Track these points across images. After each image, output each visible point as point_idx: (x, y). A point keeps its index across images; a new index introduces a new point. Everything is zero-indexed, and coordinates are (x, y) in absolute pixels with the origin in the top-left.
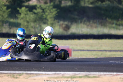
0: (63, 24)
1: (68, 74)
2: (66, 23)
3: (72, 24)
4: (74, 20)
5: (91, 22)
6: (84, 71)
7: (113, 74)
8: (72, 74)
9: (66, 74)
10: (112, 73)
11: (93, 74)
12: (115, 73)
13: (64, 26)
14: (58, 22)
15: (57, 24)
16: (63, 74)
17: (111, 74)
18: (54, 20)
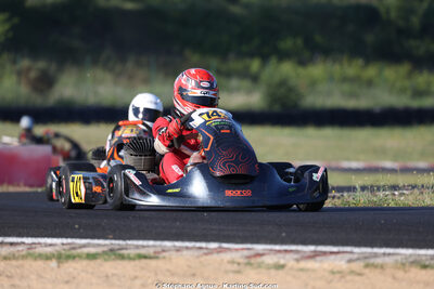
0: (29, 69)
1: (46, 245)
2: (41, 64)
3: (61, 68)
4: (69, 57)
5: (130, 65)
6: (107, 238)
7: (207, 248)
8: (63, 244)
9: (39, 243)
10: (203, 245)
11: (137, 247)
12: (214, 245)
13: (33, 75)
14: (14, 62)
15: (9, 68)
16: (31, 246)
17: (201, 248)
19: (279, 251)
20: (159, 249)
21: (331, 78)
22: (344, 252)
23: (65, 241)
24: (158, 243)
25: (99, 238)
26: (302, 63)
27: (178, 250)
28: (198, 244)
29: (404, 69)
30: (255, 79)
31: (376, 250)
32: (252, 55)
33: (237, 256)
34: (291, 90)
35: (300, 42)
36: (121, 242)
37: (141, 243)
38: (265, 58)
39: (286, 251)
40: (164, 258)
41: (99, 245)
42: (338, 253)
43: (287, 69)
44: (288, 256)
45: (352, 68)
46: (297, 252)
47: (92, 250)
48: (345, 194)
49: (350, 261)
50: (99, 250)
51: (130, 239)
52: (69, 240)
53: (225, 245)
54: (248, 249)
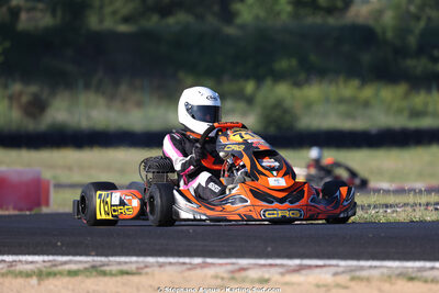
0: (21, 94)
1: (32, 262)
4: (61, 81)
5: (123, 88)
6: (86, 254)
7: (190, 264)
8: (44, 262)
9: (21, 262)
10: (187, 260)
11: (119, 263)
12: (197, 260)
13: (25, 99)
14: (6, 86)
16: (12, 263)
17: (184, 263)
19: (264, 265)
20: (142, 265)
21: (327, 100)
22: (330, 266)
23: (46, 258)
24: (141, 259)
25: (81, 255)
26: (297, 84)
27: (161, 265)
28: (182, 260)
29: (401, 89)
30: (250, 101)
31: (362, 263)
32: (247, 77)
33: (221, 271)
34: (285, 111)
35: (294, 62)
36: (103, 259)
37: (123, 259)
38: (260, 80)
39: (271, 265)
40: (147, 273)
41: (80, 262)
42: (324, 266)
43: (282, 90)
44: (273, 270)
45: (349, 89)
46: (282, 266)
47: (74, 267)
49: (335, 274)
50: (81, 267)
51: (112, 255)
52: (51, 258)
53: (209, 260)
54: (233, 264)
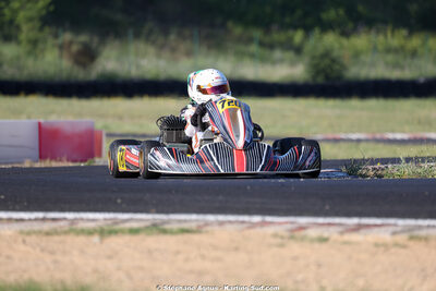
0: (71, 43)
1: (93, 220)
2: (83, 38)
3: (103, 41)
4: (110, 30)
5: (172, 37)
6: (146, 211)
7: (250, 222)
8: (105, 219)
9: (82, 219)
10: (246, 218)
11: (180, 221)
12: (257, 219)
13: (75, 48)
14: (56, 36)
15: (51, 41)
16: (73, 221)
17: (243, 222)
18: (41, 29)
19: (323, 224)
20: (202, 223)
21: (375, 49)
22: (388, 225)
23: (107, 215)
24: (201, 217)
25: (141, 212)
26: (345, 34)
27: (221, 223)
28: (241, 218)
30: (298, 50)
31: (420, 222)
32: (295, 28)
33: (281, 230)
34: (334, 61)
35: (342, 12)
36: (163, 217)
37: (183, 217)
38: (308, 29)
39: (329, 224)
40: (207, 232)
41: (141, 220)
42: (382, 225)
43: (330, 40)
44: (332, 229)
45: (396, 39)
46: (340, 225)
47: (135, 225)
48: (390, 166)
49: (394, 233)
50: (141, 225)
52: (112, 215)
53: (269, 219)
54: (292, 223)
